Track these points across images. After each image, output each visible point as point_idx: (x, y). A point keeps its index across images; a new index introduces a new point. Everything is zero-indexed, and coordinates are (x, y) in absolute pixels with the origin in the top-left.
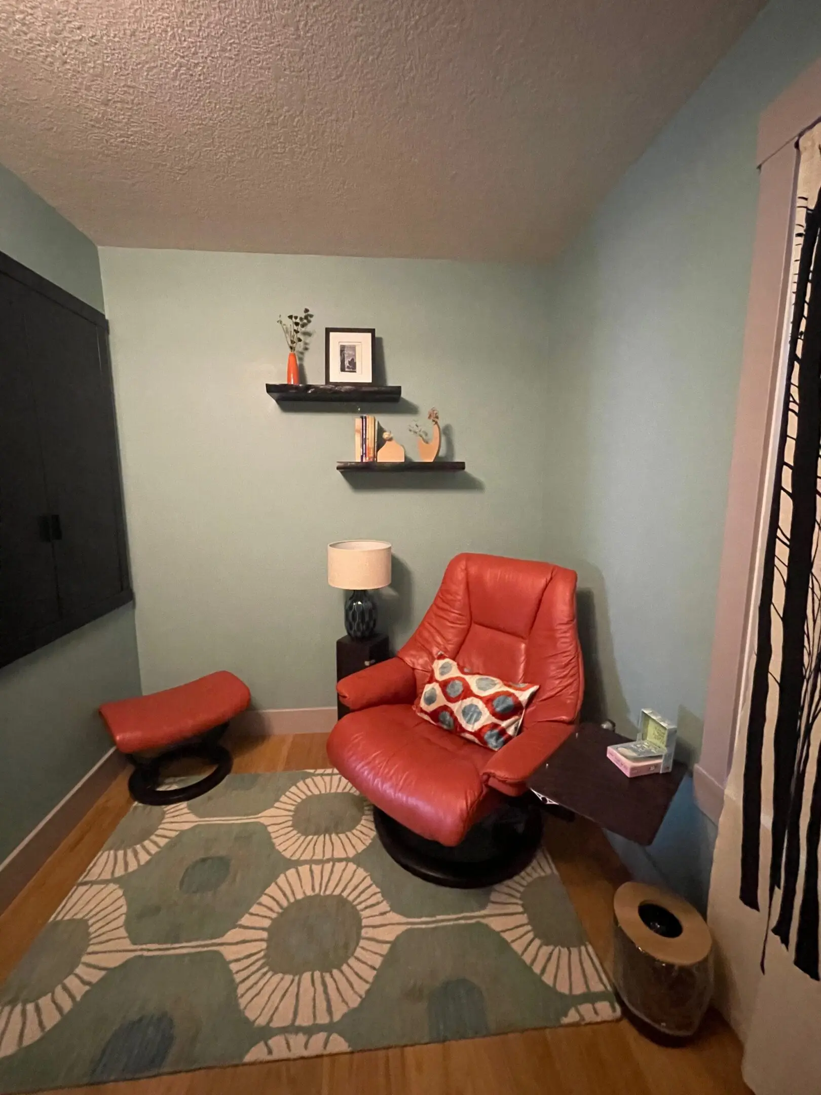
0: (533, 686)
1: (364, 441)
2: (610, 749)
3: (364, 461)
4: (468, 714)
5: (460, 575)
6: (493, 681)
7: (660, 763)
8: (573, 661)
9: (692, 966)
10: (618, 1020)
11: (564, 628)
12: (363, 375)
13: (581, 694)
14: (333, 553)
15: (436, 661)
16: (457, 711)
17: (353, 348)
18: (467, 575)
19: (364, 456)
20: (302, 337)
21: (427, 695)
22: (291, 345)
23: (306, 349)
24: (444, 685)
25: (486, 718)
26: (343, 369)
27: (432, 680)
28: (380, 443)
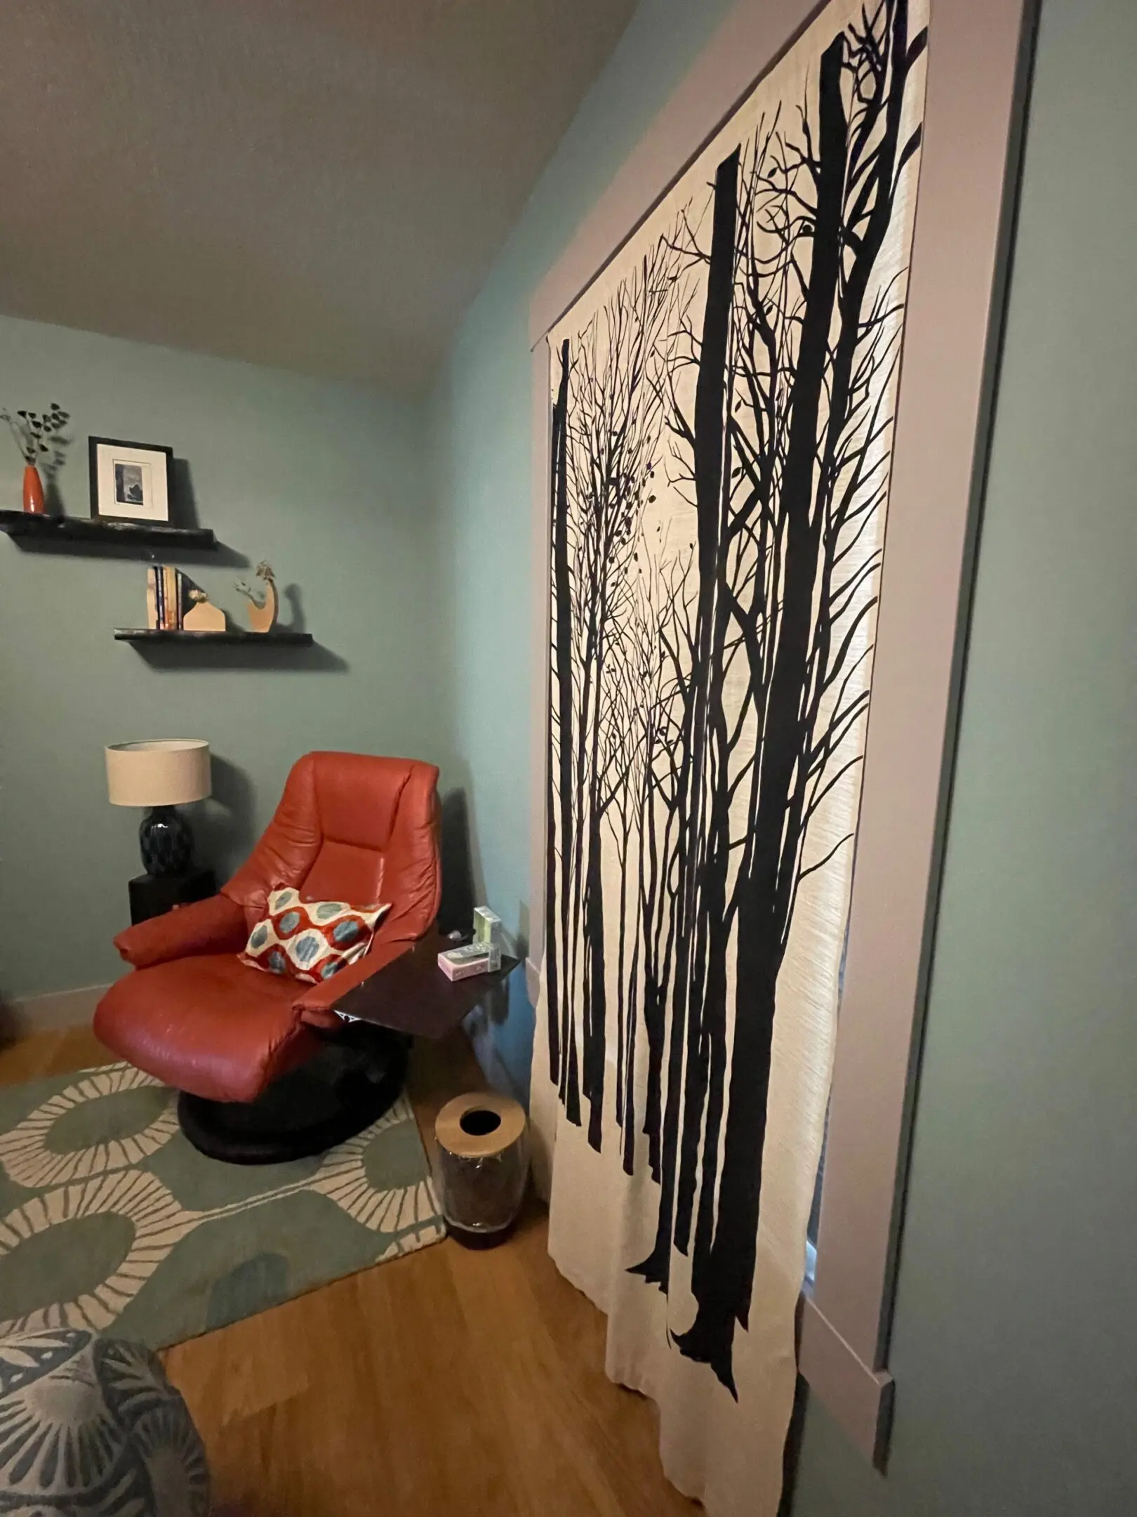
0: (385, 905)
1: (160, 601)
2: (440, 956)
3: (162, 627)
4: (303, 949)
5: (308, 780)
6: (339, 905)
7: (487, 962)
8: (430, 869)
9: (496, 1154)
10: (441, 1241)
11: (423, 832)
12: (155, 508)
13: (436, 906)
14: (114, 757)
15: (273, 892)
16: (289, 949)
17: (138, 471)
18: (316, 779)
19: (161, 621)
20: (49, 446)
21: (255, 937)
22: (28, 454)
23: (61, 463)
24: (277, 921)
25: (324, 949)
26: (120, 498)
27: (265, 915)
28: (187, 605)
